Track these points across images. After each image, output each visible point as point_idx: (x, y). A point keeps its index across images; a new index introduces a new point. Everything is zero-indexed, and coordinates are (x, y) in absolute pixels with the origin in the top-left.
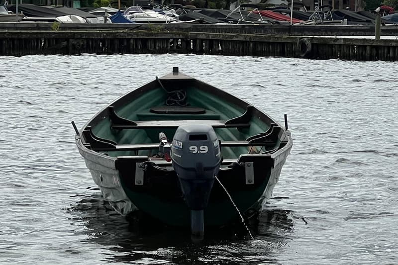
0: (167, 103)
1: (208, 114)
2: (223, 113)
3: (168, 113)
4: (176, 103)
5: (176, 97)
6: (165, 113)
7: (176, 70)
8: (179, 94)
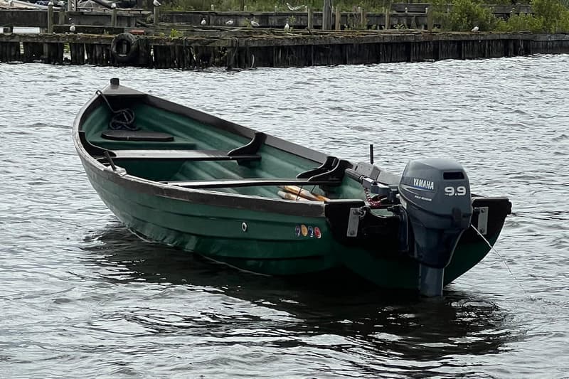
0: (111, 126)
1: (178, 141)
2: (200, 140)
3: (129, 140)
4: (123, 126)
5: (122, 118)
6: (125, 139)
7: (115, 82)
8: (126, 114)
